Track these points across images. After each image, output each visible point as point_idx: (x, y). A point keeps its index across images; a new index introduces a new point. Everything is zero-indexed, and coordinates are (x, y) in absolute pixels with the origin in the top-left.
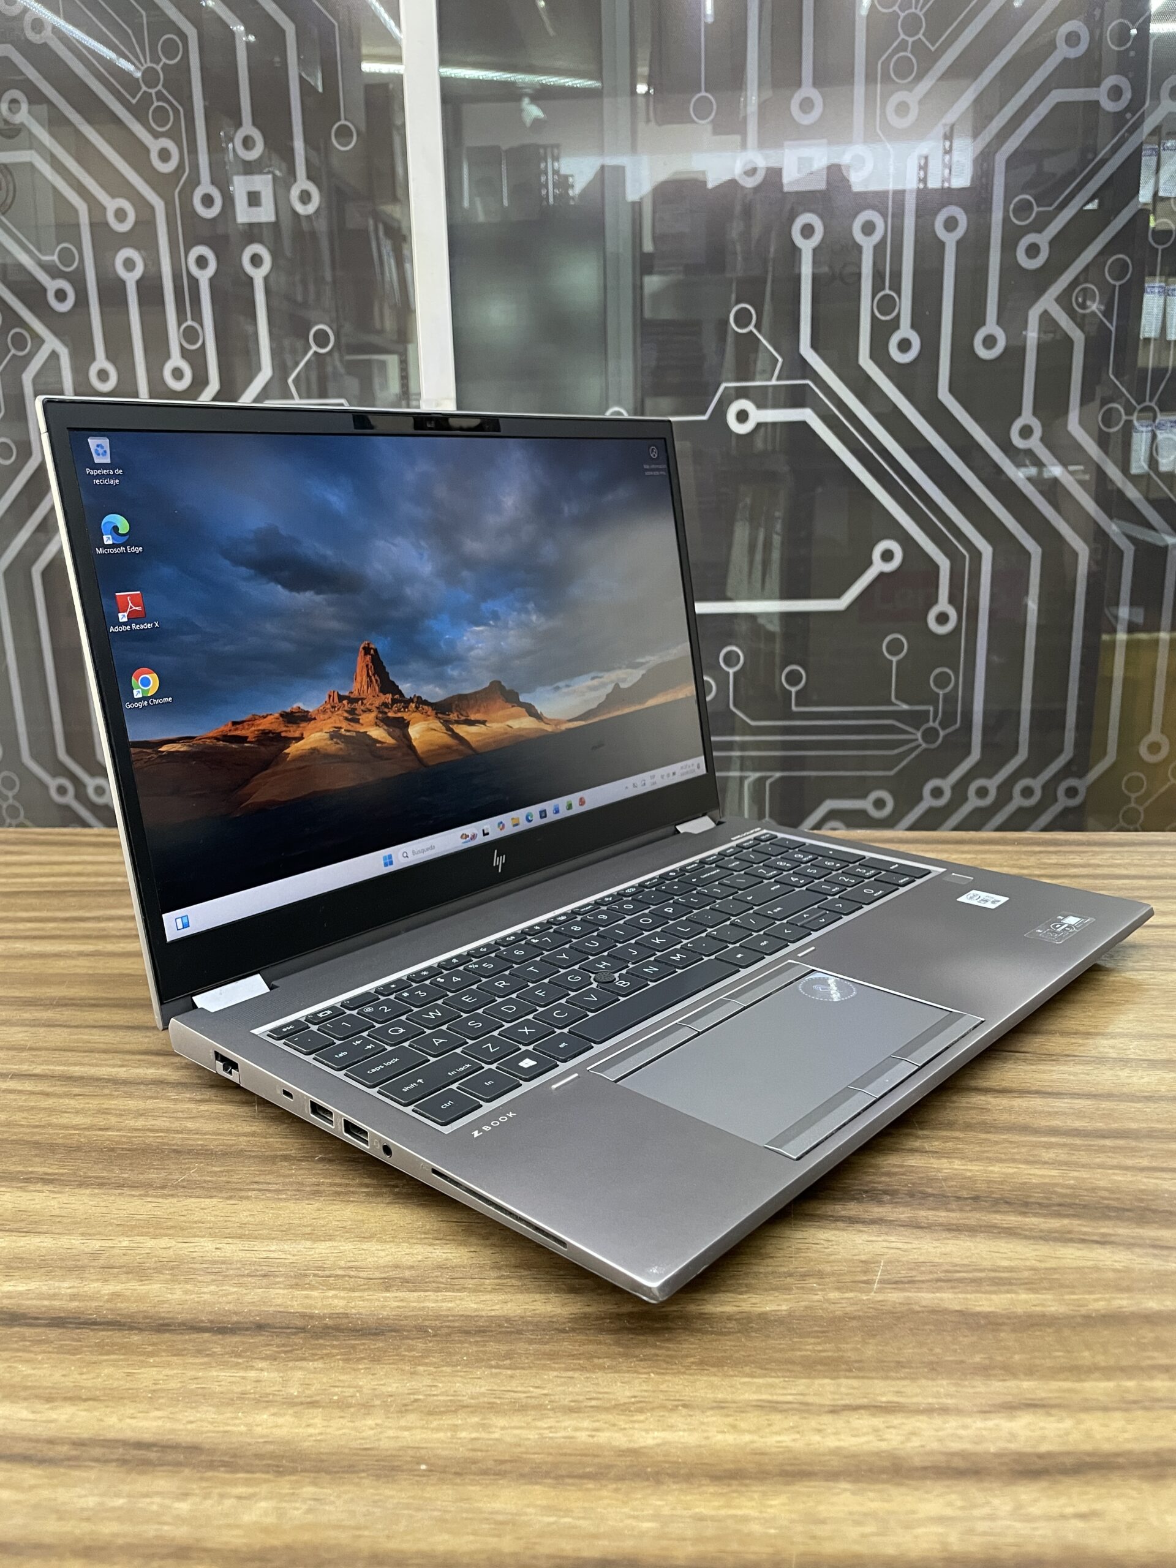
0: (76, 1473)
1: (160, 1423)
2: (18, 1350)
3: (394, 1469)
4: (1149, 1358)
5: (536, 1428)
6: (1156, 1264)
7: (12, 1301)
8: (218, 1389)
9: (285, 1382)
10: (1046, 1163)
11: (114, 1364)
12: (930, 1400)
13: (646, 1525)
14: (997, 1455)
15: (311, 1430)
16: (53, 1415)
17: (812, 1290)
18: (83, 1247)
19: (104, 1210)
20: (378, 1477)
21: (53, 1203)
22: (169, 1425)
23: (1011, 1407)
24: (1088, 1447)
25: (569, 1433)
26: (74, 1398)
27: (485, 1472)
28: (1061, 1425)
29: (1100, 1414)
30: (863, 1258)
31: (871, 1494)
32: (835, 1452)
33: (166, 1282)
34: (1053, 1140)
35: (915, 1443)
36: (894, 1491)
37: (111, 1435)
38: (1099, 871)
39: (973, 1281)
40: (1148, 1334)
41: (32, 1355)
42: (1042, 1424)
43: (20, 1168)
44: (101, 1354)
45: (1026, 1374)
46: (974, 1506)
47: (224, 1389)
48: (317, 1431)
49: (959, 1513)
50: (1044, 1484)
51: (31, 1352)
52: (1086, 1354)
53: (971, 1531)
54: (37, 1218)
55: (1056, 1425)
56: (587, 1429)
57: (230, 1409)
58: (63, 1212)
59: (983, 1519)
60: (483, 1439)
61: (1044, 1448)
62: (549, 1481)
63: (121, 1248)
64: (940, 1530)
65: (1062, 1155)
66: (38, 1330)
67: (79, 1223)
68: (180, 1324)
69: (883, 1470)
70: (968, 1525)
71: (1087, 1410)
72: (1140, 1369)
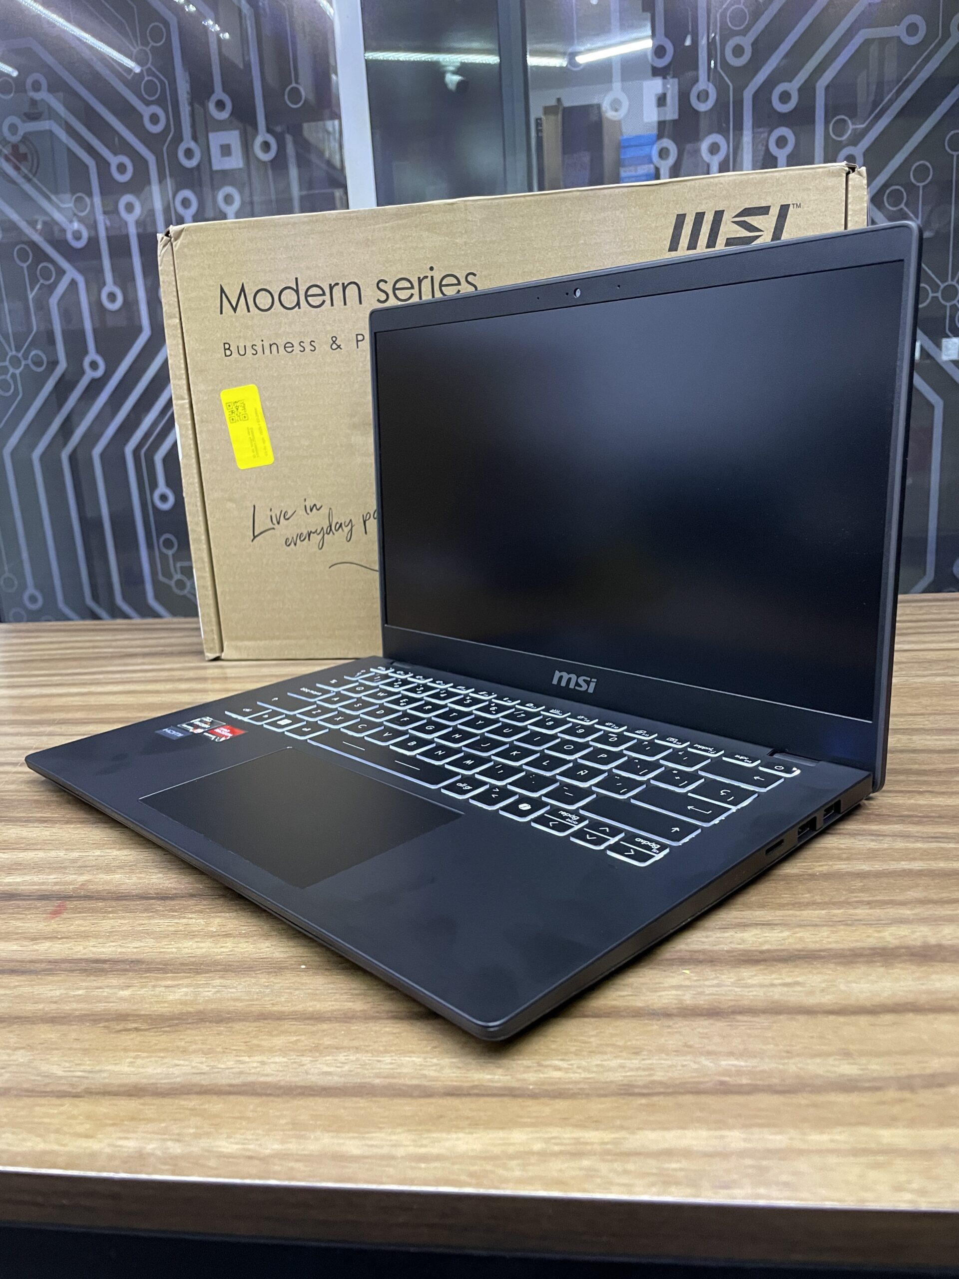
1: (114, 949)
2: (13, 913)
3: (281, 968)
4: (855, 897)
6: (873, 845)
8: (158, 930)
9: (207, 925)
11: (84, 919)
14: (728, 951)
15: (222, 950)
16: (36, 947)
18: (65, 856)
19: (83, 836)
20: (269, 973)
21: (48, 833)
22: (119, 950)
23: (744, 926)
24: (799, 946)
26: (52, 937)
28: (781, 935)
29: (811, 928)
33: (126, 873)
37: (79, 956)
40: (859, 884)
41: (24, 916)
42: (767, 935)
43: (24, 815)
44: (75, 913)
45: (759, 907)
46: (707, 980)
47: (163, 929)
48: (228, 950)
49: (696, 983)
50: (762, 967)
52: (807, 895)
53: (702, 993)
54: (33, 842)
55: (776, 935)
57: (167, 939)
58: (54, 838)
63: (94, 856)
64: (679, 993)
66: (28, 902)
67: (66, 842)
68: (133, 896)
70: (699, 990)
71: (800, 926)
72: (849, 903)
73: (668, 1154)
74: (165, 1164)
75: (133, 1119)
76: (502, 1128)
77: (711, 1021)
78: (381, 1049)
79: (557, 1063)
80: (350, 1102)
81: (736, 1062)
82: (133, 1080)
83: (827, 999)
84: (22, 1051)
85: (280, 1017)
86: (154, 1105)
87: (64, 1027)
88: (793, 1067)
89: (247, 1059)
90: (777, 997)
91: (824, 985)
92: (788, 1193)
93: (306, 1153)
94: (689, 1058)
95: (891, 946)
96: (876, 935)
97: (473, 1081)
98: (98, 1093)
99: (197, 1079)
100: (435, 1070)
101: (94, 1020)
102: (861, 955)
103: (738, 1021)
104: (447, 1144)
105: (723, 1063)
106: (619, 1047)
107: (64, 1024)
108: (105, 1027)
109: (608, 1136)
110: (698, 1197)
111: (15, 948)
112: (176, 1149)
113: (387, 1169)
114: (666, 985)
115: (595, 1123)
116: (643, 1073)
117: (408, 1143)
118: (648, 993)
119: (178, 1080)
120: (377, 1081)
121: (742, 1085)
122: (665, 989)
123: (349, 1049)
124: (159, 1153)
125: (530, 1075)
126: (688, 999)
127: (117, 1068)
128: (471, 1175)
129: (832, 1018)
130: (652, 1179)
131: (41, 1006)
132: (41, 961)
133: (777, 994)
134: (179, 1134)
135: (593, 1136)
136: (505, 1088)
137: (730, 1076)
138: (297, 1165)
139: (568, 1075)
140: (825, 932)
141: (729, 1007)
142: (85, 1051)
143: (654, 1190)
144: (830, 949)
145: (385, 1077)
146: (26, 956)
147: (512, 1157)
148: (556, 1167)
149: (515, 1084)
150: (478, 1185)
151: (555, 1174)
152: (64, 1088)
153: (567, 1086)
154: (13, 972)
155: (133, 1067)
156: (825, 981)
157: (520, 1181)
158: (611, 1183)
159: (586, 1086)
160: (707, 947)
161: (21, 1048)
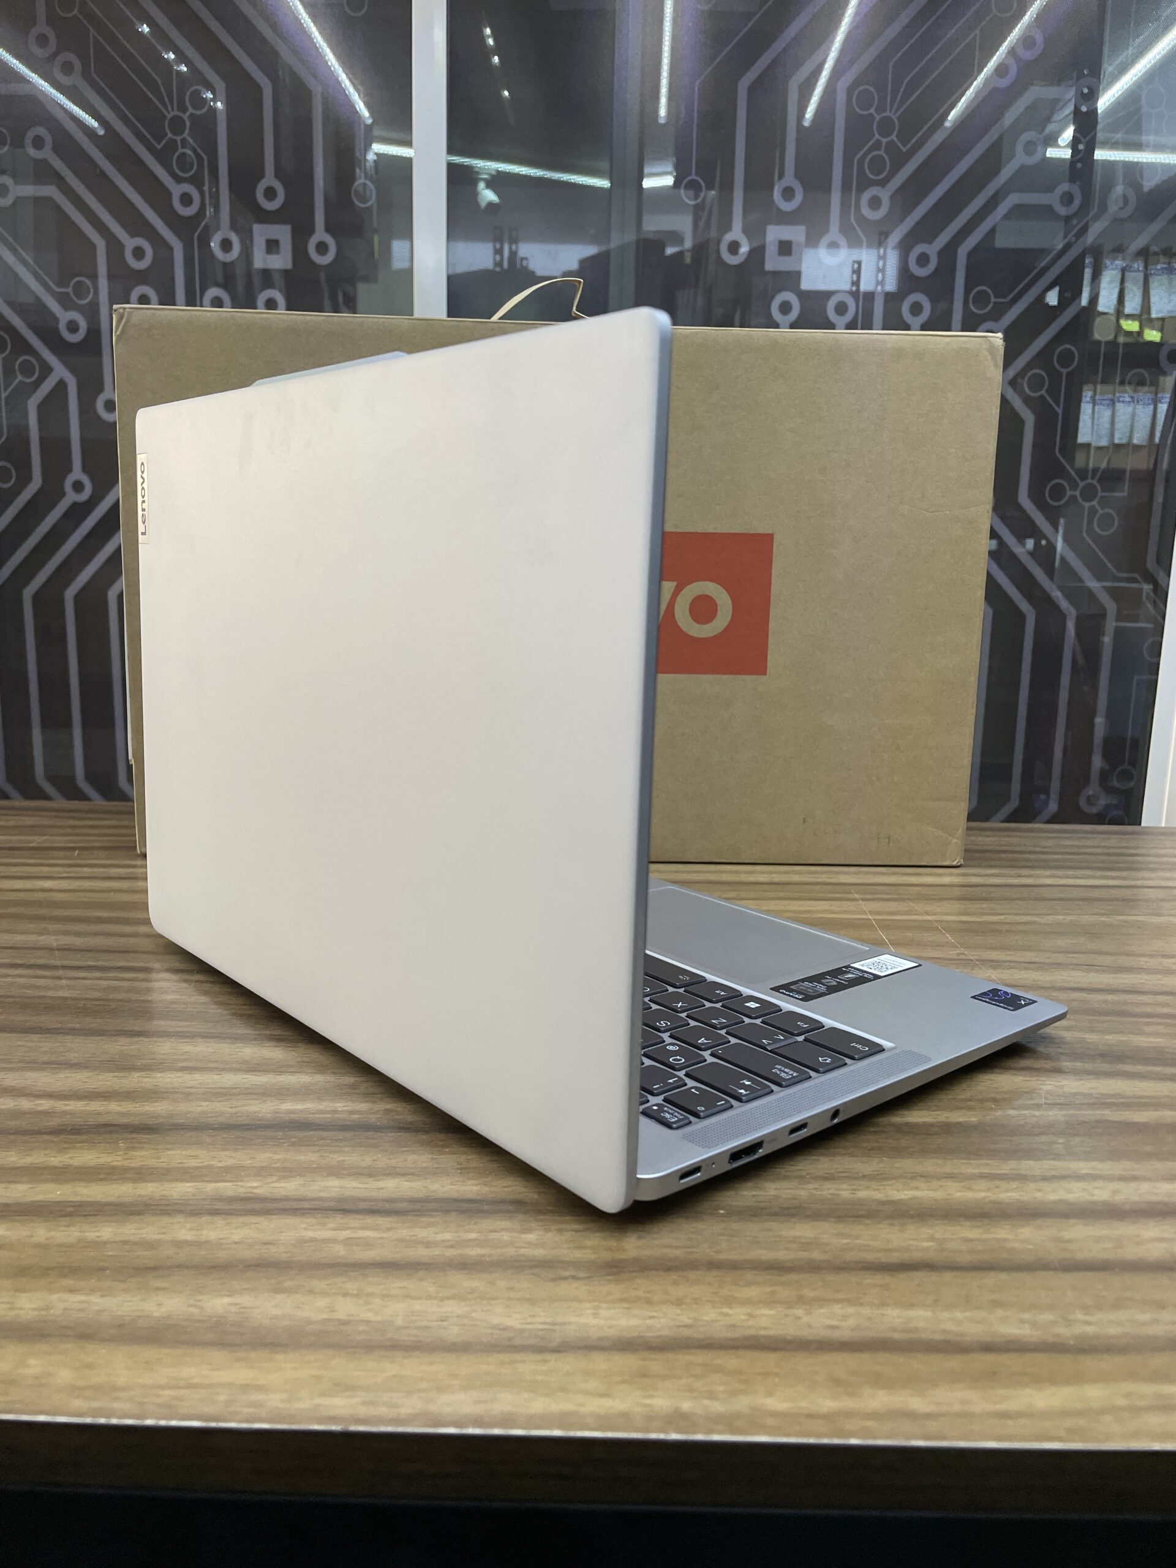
0: (425, 1219)
5: (805, 1189)
7: (296, 1115)
10: (1148, 1034)
12: (1120, 1173)
13: (926, 1244)
17: (992, 1109)
25: (832, 1191)
26: (392, 1173)
27: (776, 1214)
30: (1026, 1090)
31: (1099, 1226)
32: (1060, 1201)
34: (1148, 1020)
35: (1119, 1198)
36: (1117, 1224)
37: (440, 1195)
39: (1123, 1104)
51: (332, 1146)
56: (847, 1190)
60: (762, 1195)
62: (832, 1219)
64: (1164, 1245)
65: (1162, 1029)
69: (1104, 1213)
75: (644, 1375)
76: (1070, 1384)
78: (876, 1302)
79: (1080, 1317)
80: (883, 1357)
82: (611, 1333)
84: (452, 1302)
85: (735, 1266)
86: (655, 1359)
87: (484, 1275)
89: (730, 1311)
93: (870, 1410)
97: (1005, 1337)
98: (580, 1348)
99: (686, 1332)
100: (954, 1325)
101: (516, 1267)
104: (1021, 1400)
106: (1138, 1300)
107: (480, 1271)
108: (532, 1274)
111: (355, 1184)
112: (717, 1407)
113: (973, 1426)
114: (1147, 1237)
119: (666, 1332)
123: (837, 1301)
124: (700, 1411)
127: (583, 1320)
131: (437, 1252)
134: (709, 1392)
138: (870, 1423)
142: (530, 1301)
145: (903, 1331)
146: (374, 1194)
149: (1050, 1339)
150: (1082, 1441)
151: (1157, 1428)
152: (534, 1342)
153: (1110, 1341)
154: (373, 1212)
155: (600, 1318)
157: (1125, 1436)
159: (1131, 1341)
161: (449, 1298)
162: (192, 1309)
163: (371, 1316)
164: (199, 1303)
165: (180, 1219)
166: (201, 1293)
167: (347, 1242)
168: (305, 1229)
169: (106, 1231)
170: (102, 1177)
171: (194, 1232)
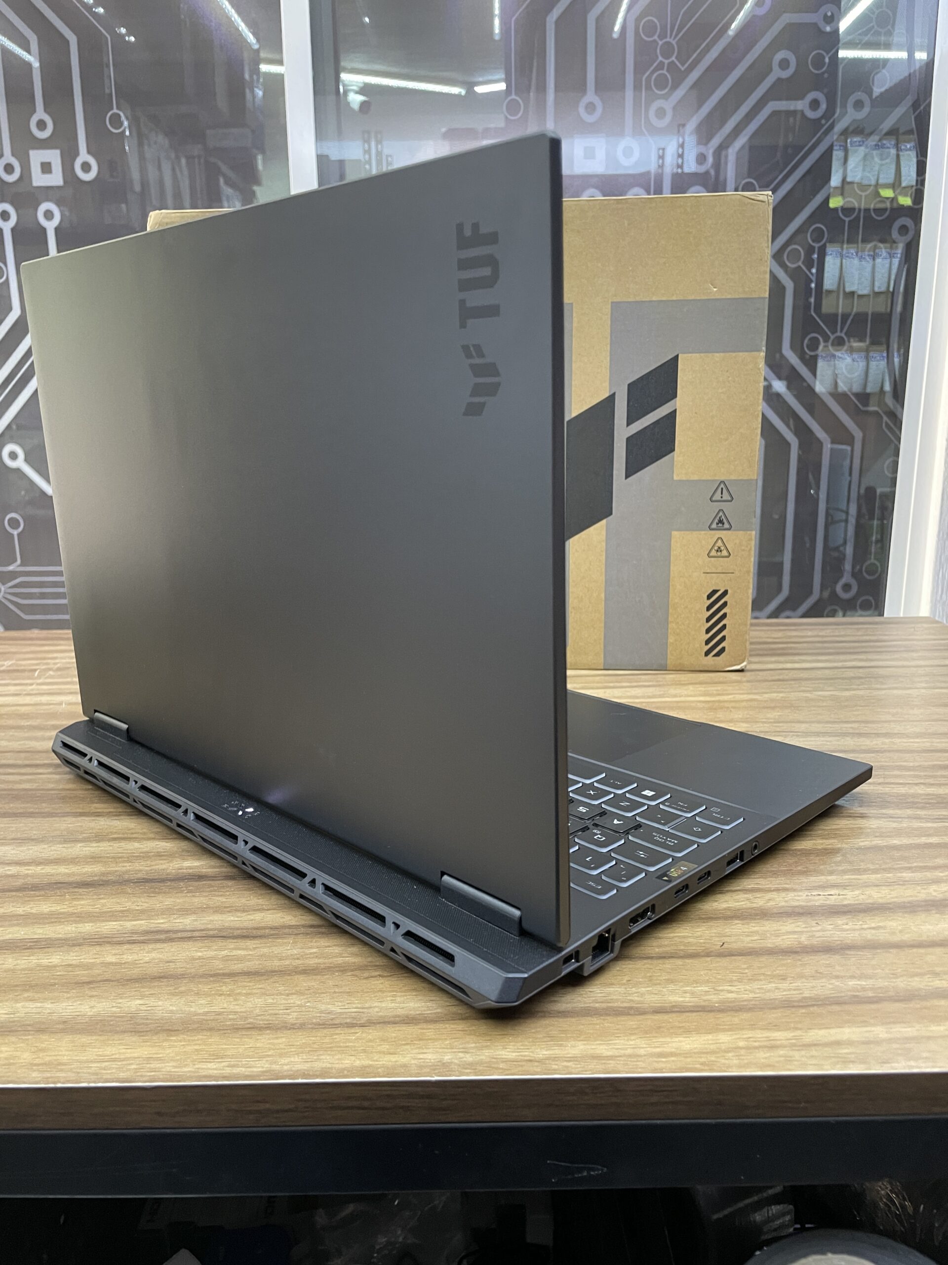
6: (895, 825)
16: (252, 917)
24: (870, 901)
29: (875, 888)
31: (753, 925)
35: (771, 903)
36: (766, 923)
38: (825, 639)
40: (897, 854)
49: (805, 930)
52: (862, 864)
53: (813, 936)
59: (819, 931)
61: (846, 902)
64: (796, 936)
69: (757, 915)
70: (810, 934)
71: (867, 886)
72: (894, 869)
73: (838, 1043)
74: (466, 1069)
75: (420, 1040)
76: (710, 1033)
77: (828, 956)
79: (726, 988)
81: (859, 983)
82: (400, 1012)
83: (906, 937)
84: (294, 996)
87: (319, 977)
88: (901, 983)
90: (869, 937)
91: (900, 928)
92: (930, 1064)
93: (569, 1056)
94: (824, 980)
95: (937, 899)
96: (923, 891)
97: (671, 1003)
98: (379, 1023)
100: (638, 996)
101: (342, 971)
102: (919, 906)
103: (847, 955)
104: (674, 1045)
105: (850, 983)
106: (768, 975)
107: (316, 975)
108: (352, 976)
109: (789, 1034)
110: (870, 1069)
111: (232, 918)
112: (469, 1058)
113: (638, 1063)
114: (784, 931)
115: (776, 1027)
116: (794, 992)
117: (645, 1046)
118: (773, 938)
120: (597, 1005)
121: (870, 997)
122: (784, 934)
124: (456, 1061)
125: (712, 997)
126: (804, 939)
128: (702, 1064)
129: (915, 950)
130: (834, 1060)
131: (287, 962)
132: (264, 928)
133: (869, 935)
134: (463, 1048)
135: (780, 1035)
136: (698, 1006)
137: (859, 992)
138: (569, 1064)
139: (740, 996)
140: (885, 891)
141: (839, 945)
142: (349, 993)
143: (838, 1066)
144: (894, 902)
145: (602, 1003)
146: (246, 924)
147: (727, 1051)
148: (762, 1055)
149: (703, 1004)
150: (711, 1070)
151: (762, 1060)
152: (348, 1021)
153: (742, 1003)
154: (244, 937)
155: (396, 1003)
156: (900, 925)
157: (740, 1067)
158: (807, 1065)
159: (757, 1003)
160: (801, 903)
161: (292, 994)
162: (114, 1009)
163: (238, 1009)
164: (119, 1005)
165: (108, 947)
166: (121, 998)
167: (226, 959)
168: (196, 950)
169: (56, 958)
170: (53, 920)
171: (118, 957)
